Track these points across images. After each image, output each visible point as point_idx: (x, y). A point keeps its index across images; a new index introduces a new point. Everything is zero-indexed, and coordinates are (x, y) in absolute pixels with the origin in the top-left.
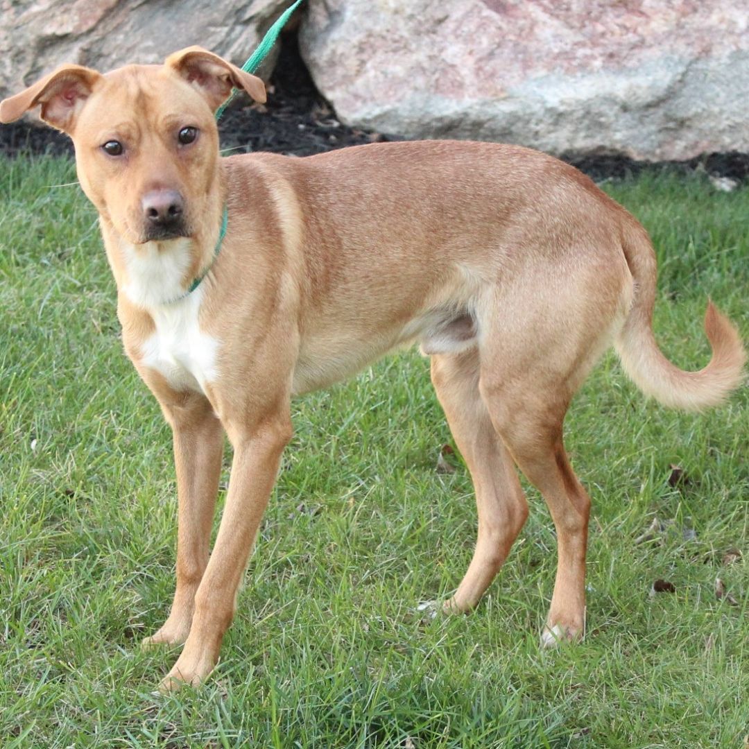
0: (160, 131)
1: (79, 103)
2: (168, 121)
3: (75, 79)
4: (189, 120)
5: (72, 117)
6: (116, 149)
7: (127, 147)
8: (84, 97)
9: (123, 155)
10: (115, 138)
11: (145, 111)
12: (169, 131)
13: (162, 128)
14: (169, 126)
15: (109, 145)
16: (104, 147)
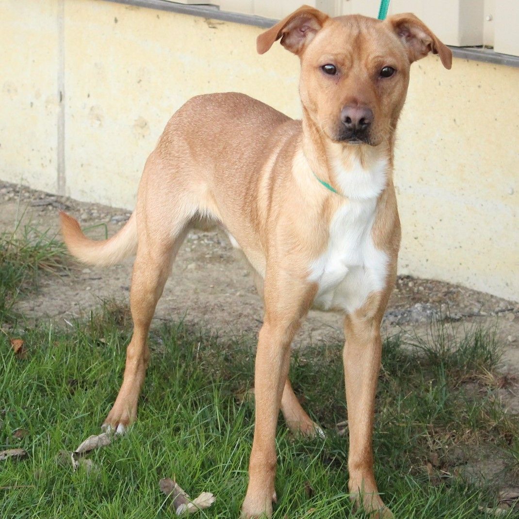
0: (369, 67)
1: (310, 35)
2: (376, 60)
3: (310, 16)
4: (389, 61)
5: (303, 45)
6: (332, 71)
7: (340, 71)
8: (315, 31)
9: (336, 75)
10: (332, 63)
11: (360, 50)
12: (376, 67)
13: (371, 65)
14: (376, 64)
15: (327, 67)
16: (323, 67)
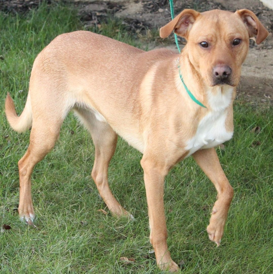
0: (226, 39)
1: (190, 25)
2: (230, 36)
3: (189, 15)
4: (237, 35)
5: (187, 31)
6: (205, 45)
7: (210, 45)
8: (192, 23)
9: (208, 48)
10: (205, 41)
11: (220, 30)
12: (230, 40)
13: (227, 39)
14: (230, 38)
15: (203, 43)
16: (200, 43)
